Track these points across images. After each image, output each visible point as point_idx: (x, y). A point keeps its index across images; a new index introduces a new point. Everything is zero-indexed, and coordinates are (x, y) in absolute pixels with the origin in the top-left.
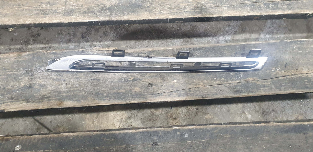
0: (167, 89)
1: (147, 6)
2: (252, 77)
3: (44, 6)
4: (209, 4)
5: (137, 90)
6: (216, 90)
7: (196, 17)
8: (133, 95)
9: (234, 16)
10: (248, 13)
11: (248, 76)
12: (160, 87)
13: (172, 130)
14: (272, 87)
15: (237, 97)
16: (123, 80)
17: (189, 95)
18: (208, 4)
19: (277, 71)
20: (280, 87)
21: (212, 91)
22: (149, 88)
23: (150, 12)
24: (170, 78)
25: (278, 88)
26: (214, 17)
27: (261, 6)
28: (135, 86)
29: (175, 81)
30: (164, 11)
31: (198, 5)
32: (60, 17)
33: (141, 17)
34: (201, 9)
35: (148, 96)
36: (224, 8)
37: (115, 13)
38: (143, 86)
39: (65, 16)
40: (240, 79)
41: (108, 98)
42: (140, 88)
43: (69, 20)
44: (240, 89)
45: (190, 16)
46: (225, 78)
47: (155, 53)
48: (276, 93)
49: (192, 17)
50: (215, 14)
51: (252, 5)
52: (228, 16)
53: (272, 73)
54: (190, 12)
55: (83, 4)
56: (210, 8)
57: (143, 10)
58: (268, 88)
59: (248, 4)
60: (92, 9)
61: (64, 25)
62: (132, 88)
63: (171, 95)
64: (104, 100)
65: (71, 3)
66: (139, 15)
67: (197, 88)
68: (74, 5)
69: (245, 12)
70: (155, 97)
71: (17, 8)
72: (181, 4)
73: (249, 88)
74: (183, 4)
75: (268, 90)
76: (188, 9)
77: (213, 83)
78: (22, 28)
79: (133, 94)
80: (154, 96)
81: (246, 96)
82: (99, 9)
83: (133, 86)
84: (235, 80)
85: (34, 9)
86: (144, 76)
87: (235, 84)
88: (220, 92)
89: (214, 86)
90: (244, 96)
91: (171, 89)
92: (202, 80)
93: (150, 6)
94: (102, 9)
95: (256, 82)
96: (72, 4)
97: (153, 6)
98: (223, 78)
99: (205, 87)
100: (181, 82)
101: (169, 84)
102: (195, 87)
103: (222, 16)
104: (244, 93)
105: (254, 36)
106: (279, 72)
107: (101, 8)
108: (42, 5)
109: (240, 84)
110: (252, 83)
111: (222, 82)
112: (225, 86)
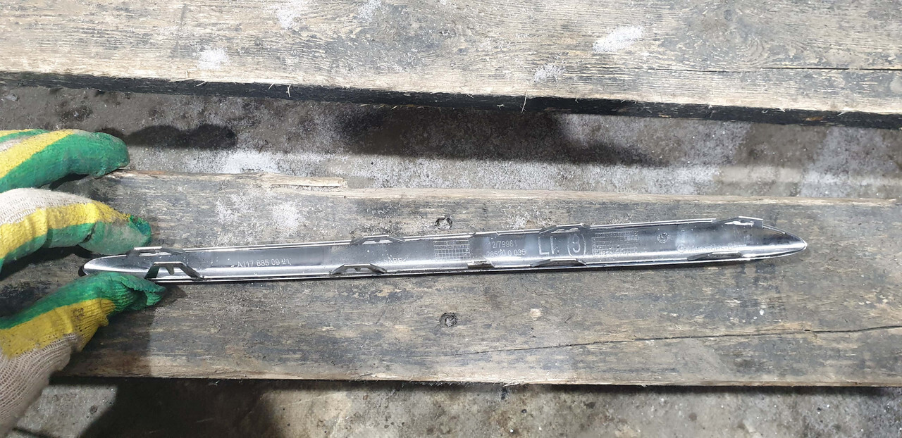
0: (507, 340)
1: (455, 50)
2: (798, 319)
3: (109, 19)
4: (665, 60)
5: (399, 336)
6: (676, 355)
7: (619, 101)
8: (384, 353)
9: (744, 108)
10: (792, 103)
11: (783, 314)
12: (482, 330)
14: (863, 361)
15: (742, 385)
16: (356, 295)
17: (580, 368)
18: (660, 59)
19: (883, 306)
20: (891, 362)
21: (663, 360)
22: (443, 329)
23: (464, 69)
24: (518, 300)
25: (884, 367)
26: (677, 105)
27: (835, 81)
28: (396, 320)
29: (537, 312)
30: (512, 70)
31: (626, 60)
32: (158, 61)
33: (433, 84)
34: (637, 75)
35: (438, 360)
36: (712, 79)
37: (349, 65)
38: (421, 323)
39: (177, 57)
40: (758, 324)
41: (298, 356)
42: (413, 328)
43: (189, 73)
44: (756, 360)
45: (597, 93)
46: (705, 317)
47: (472, 209)
48: (877, 384)
49: (606, 97)
50: (683, 95)
51: (806, 77)
52: (725, 104)
53: (864, 309)
54: (600, 81)
55: (240, 24)
56: (666, 73)
57: (443, 61)
58: (850, 362)
59: (792, 73)
60: (272, 41)
61: (169, 88)
62: (382, 325)
63: (517, 360)
64: (283, 361)
65: (202, 15)
66: (427, 76)
67: (611, 345)
68: (210, 25)
69: (780, 99)
70: (463, 365)
71: (14, 16)
72: (571, 53)
73: (784, 356)
74: (578, 52)
75: (851, 370)
76: (594, 70)
77: (665, 330)
78: (23, 86)
79: (385, 346)
80: (458, 361)
81: (775, 384)
82: (293, 44)
83: (386, 318)
84: (742, 327)
85: (72, 24)
86: (431, 287)
87: (739, 338)
88: (686, 364)
89: (668, 340)
90: (768, 383)
91: (520, 340)
92: (628, 317)
93: (466, 50)
94: (303, 47)
95: (810, 337)
96: (205, 21)
97: (477, 51)
98: (701, 316)
99: (637, 342)
100: (555, 318)
101: (516, 321)
102: (603, 339)
103: (704, 103)
104: (769, 372)
105: (787, 175)
106: (889, 310)
107: (301, 43)
108: (104, 15)
109: (756, 341)
110: (794, 339)
111: (695, 330)
112: (706, 346)
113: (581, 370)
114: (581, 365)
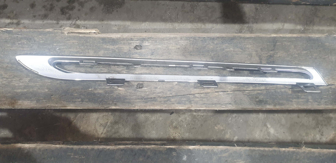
0: (163, 93)
5: (120, 92)
6: (231, 98)
12: (154, 89)
13: (166, 149)
17: (192, 103)
20: (319, 100)
21: (226, 100)
22: (138, 89)
25: (317, 102)
35: (136, 101)
38: (129, 87)
42: (126, 89)
44: (264, 100)
47: (150, 41)
48: (313, 108)
58: (302, 100)
62: (113, 88)
63: (167, 101)
64: (74, 102)
67: (205, 94)
70: (146, 103)
73: (276, 98)
75: (303, 103)
77: (227, 88)
79: (115, 96)
80: (144, 101)
81: (272, 109)
84: (259, 87)
86: (133, 73)
87: (258, 91)
88: (235, 102)
89: (228, 92)
90: (269, 108)
91: (169, 93)
95: (287, 90)
99: (216, 93)
100: (183, 84)
102: (201, 92)
104: (269, 104)
105: (288, 26)
109: (265, 92)
110: (281, 91)
111: (240, 88)
112: (244, 94)
113: (193, 104)
114: (193, 102)
